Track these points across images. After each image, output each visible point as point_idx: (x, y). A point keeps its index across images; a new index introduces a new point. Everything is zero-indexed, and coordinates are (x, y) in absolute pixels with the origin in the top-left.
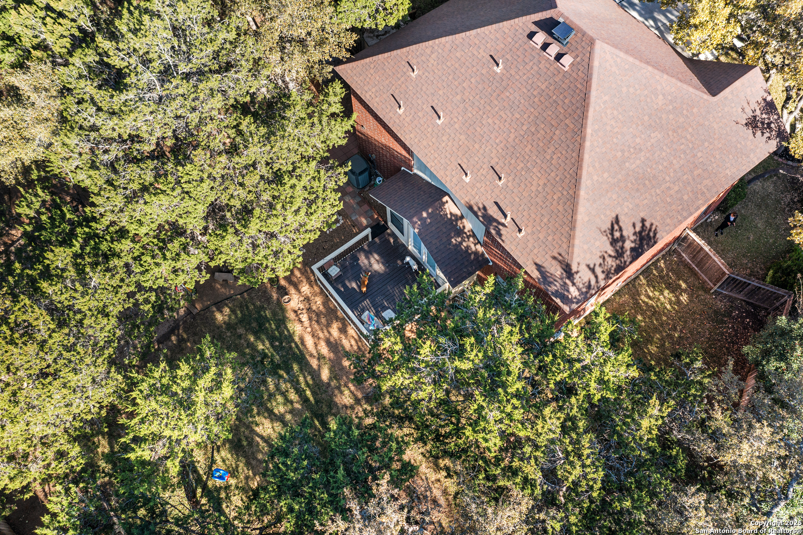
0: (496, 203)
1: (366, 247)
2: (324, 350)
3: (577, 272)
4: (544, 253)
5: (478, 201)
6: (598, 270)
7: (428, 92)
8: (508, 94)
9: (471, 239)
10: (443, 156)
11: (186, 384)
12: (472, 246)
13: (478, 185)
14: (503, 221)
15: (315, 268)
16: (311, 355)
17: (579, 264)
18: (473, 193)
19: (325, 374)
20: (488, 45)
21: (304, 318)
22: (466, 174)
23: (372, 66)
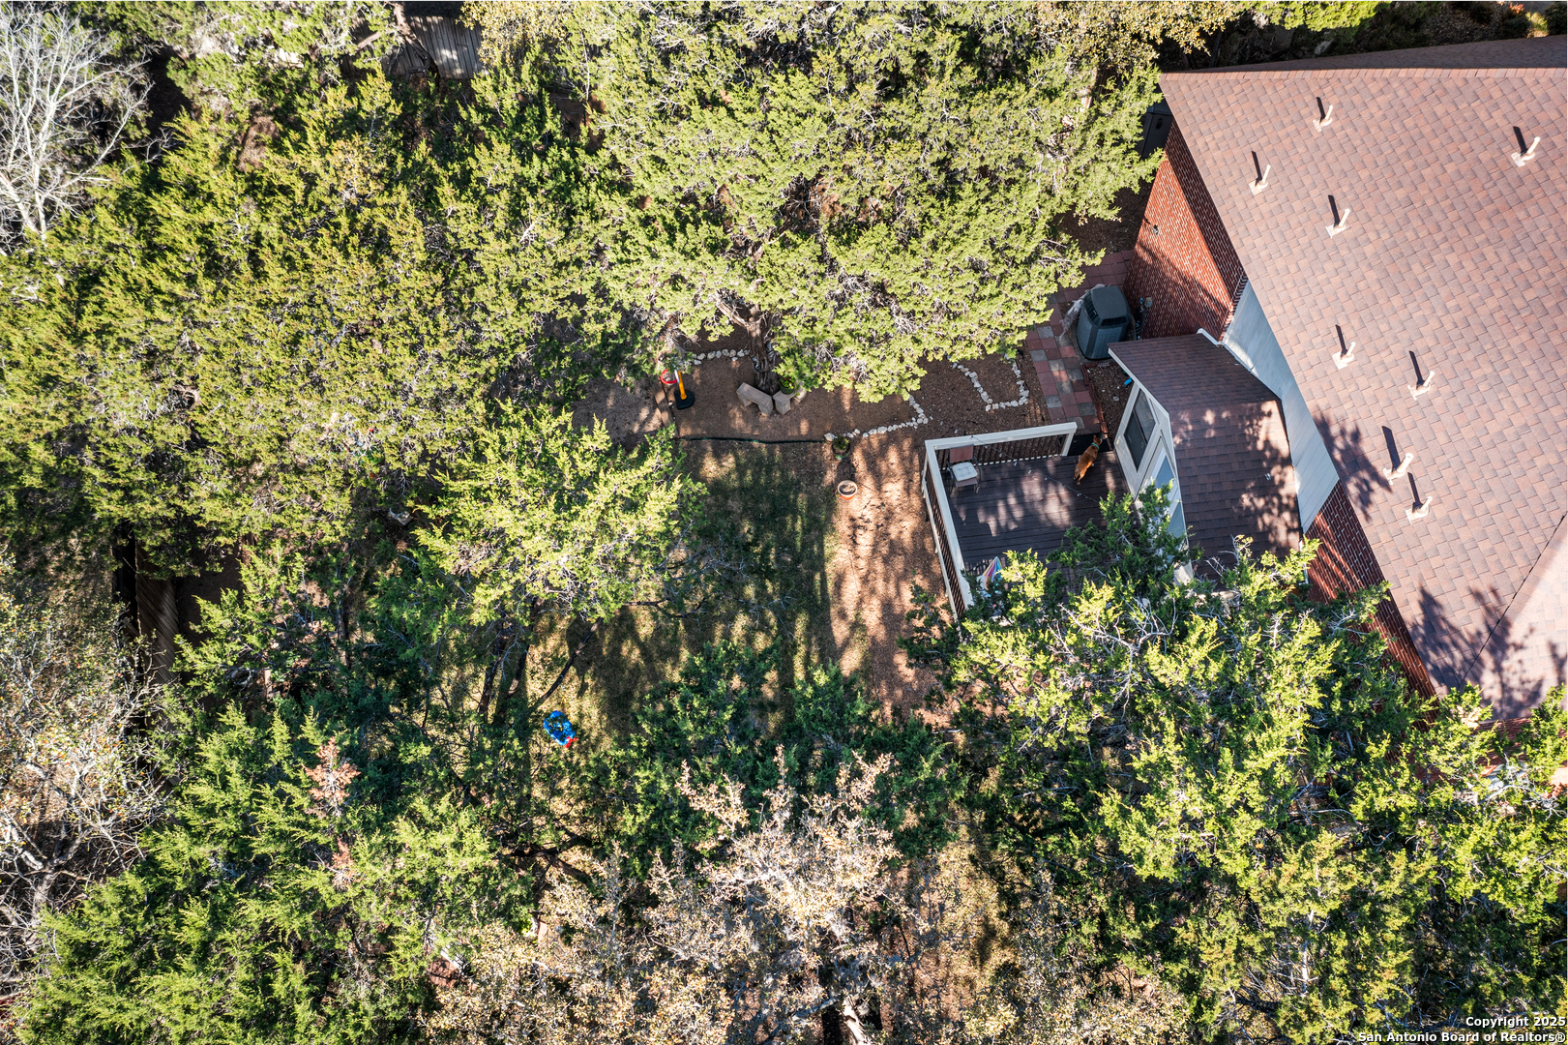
0: (1387, 432)
1: (1050, 466)
3: (1519, 647)
4: (1454, 572)
5: (1344, 415)
7: (1335, 167)
8: (1521, 215)
9: (1286, 516)
10: (1308, 300)
11: (586, 467)
12: (1282, 530)
13: (1362, 381)
14: (1386, 472)
15: (932, 446)
16: (843, 615)
17: (1532, 630)
18: (1343, 394)
19: (851, 661)
20: (1521, 107)
21: (865, 539)
22: (1344, 351)
23: (1237, 89)
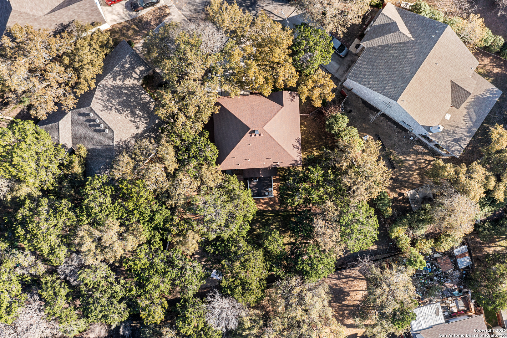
2: (265, 206)
6: (299, 155)
16: (264, 209)
19: (270, 209)
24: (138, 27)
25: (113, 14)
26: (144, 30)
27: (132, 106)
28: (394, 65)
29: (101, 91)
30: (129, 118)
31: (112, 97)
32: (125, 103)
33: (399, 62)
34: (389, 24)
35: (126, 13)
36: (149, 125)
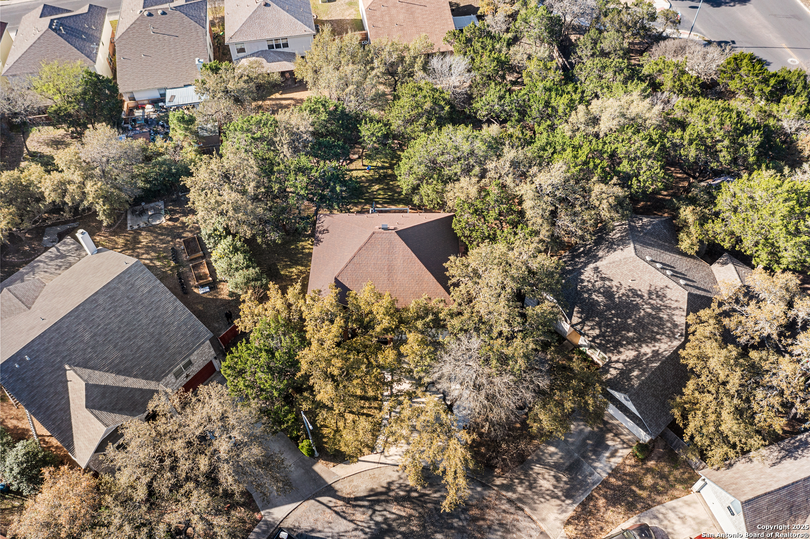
24: (634, 492)
25: (694, 519)
26: (619, 486)
27: (613, 309)
28: (120, 328)
29: (676, 326)
30: (615, 283)
31: (653, 318)
32: (627, 312)
33: (108, 331)
34: (100, 409)
35: (666, 522)
36: (577, 279)
